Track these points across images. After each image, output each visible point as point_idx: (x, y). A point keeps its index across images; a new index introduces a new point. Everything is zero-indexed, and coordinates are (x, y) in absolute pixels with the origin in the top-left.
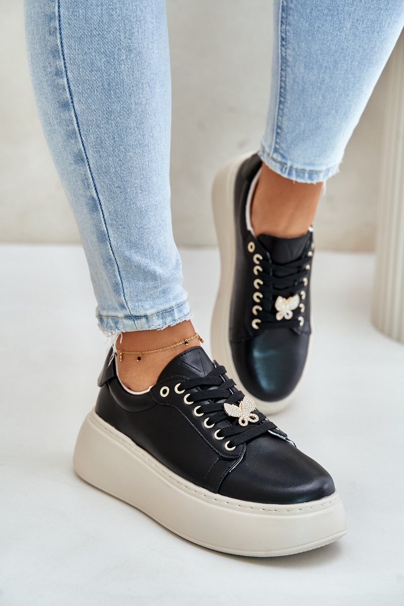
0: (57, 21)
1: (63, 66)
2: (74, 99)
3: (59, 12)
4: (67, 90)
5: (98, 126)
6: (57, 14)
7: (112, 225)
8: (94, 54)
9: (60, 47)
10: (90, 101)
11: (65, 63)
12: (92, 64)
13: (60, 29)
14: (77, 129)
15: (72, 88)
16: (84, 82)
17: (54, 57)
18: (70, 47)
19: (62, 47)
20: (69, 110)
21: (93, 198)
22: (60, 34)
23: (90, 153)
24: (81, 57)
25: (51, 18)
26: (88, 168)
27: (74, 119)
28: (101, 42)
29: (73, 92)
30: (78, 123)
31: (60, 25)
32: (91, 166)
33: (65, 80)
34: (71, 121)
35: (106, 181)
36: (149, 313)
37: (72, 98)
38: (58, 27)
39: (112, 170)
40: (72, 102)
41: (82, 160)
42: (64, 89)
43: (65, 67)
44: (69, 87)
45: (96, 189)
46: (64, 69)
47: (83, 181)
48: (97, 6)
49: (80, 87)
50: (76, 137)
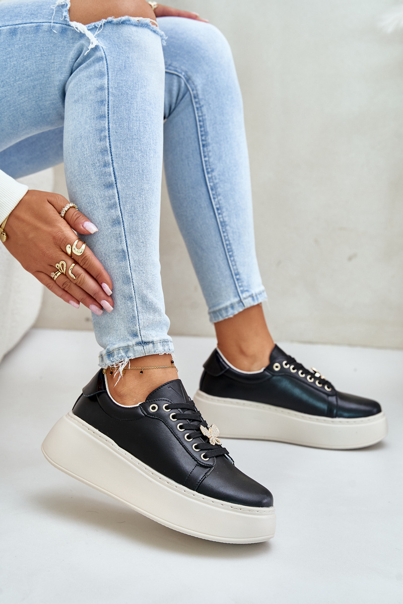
0: (107, 132)
1: (111, 160)
2: (118, 181)
3: (109, 126)
4: (113, 175)
5: (134, 198)
6: (107, 128)
7: (135, 271)
8: (133, 150)
9: (109, 148)
10: (129, 181)
11: (112, 158)
12: (132, 157)
13: (109, 137)
14: (118, 201)
15: (116, 173)
16: (125, 169)
17: (103, 155)
18: (116, 147)
19: (110, 147)
20: (113, 188)
21: (123, 251)
22: (109, 139)
23: (126, 218)
24: (124, 153)
25: (102, 131)
26: (123, 228)
27: (117, 194)
28: (138, 143)
29: (117, 176)
30: (119, 197)
31: (109, 134)
32: (126, 227)
33: (112, 168)
34: (113, 196)
35: (135, 237)
36: (155, 339)
37: (116, 181)
38: (107, 135)
39: (140, 230)
40: (116, 183)
41: (119, 223)
42: (110, 175)
43: (112, 160)
44: (114, 173)
45: (126, 244)
46: (111, 162)
47: (117, 239)
48: (137, 121)
49: (123, 172)
50: (116, 207)
